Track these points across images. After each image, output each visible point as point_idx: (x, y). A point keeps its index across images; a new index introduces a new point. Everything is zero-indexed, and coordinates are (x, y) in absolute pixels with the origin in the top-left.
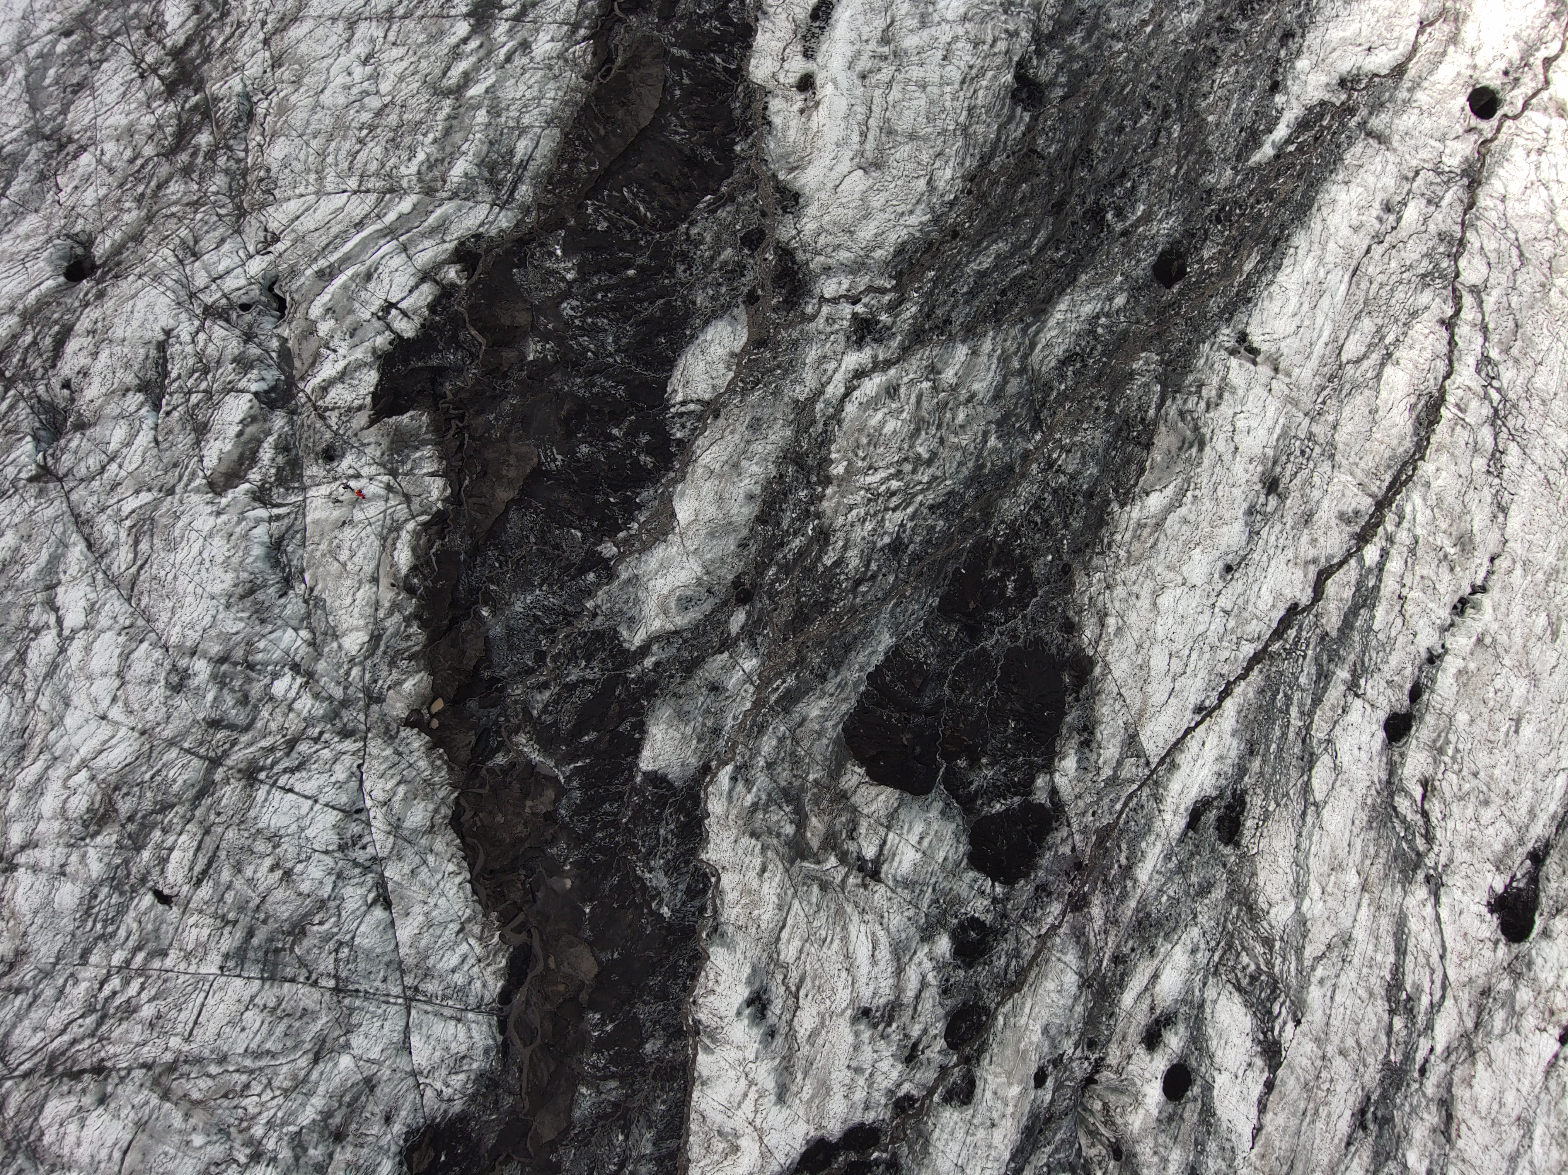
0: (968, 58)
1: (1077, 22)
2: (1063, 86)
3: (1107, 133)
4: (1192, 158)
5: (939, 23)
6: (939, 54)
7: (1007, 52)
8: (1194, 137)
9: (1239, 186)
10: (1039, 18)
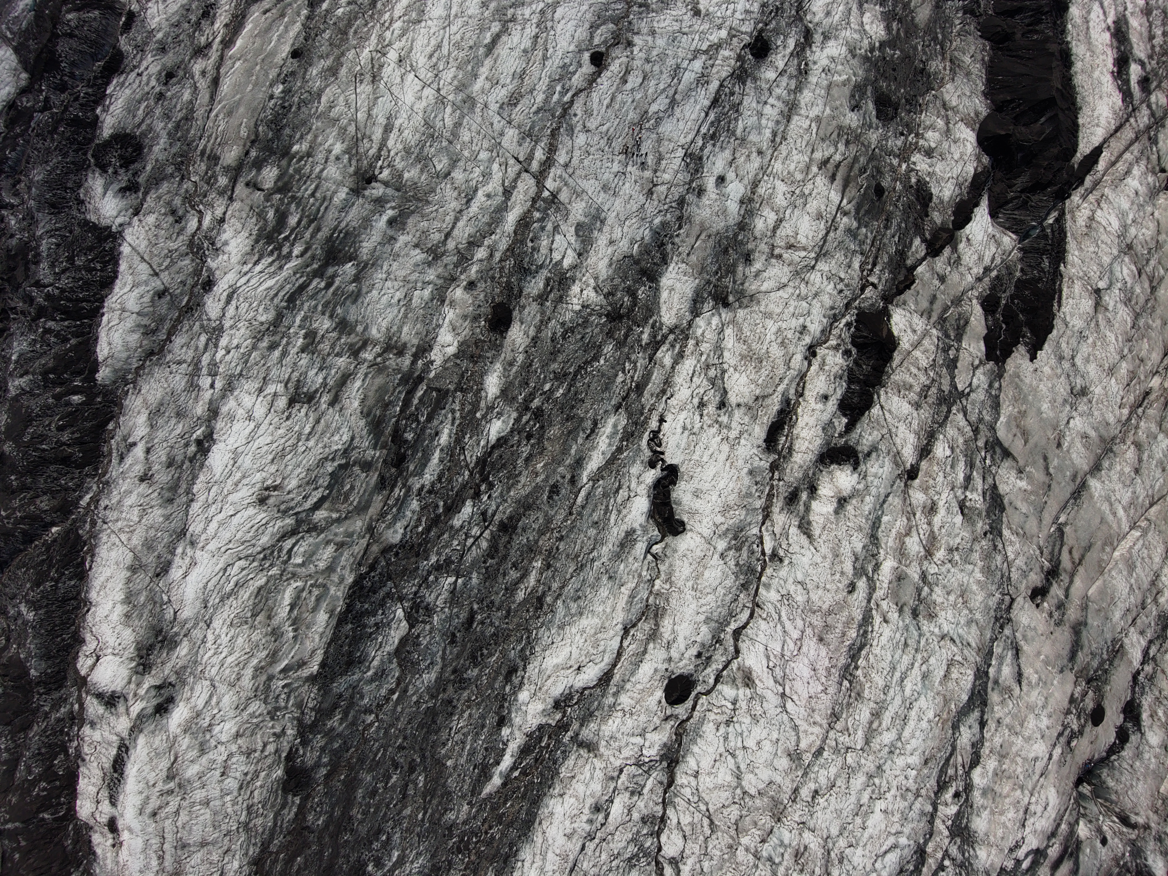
0: (243, 768)
1: (335, 706)
2: (325, 766)
3: (364, 797)
4: (435, 802)
5: (216, 747)
6: (218, 773)
7: (276, 751)
8: (436, 782)
9: (474, 818)
10: (303, 713)
